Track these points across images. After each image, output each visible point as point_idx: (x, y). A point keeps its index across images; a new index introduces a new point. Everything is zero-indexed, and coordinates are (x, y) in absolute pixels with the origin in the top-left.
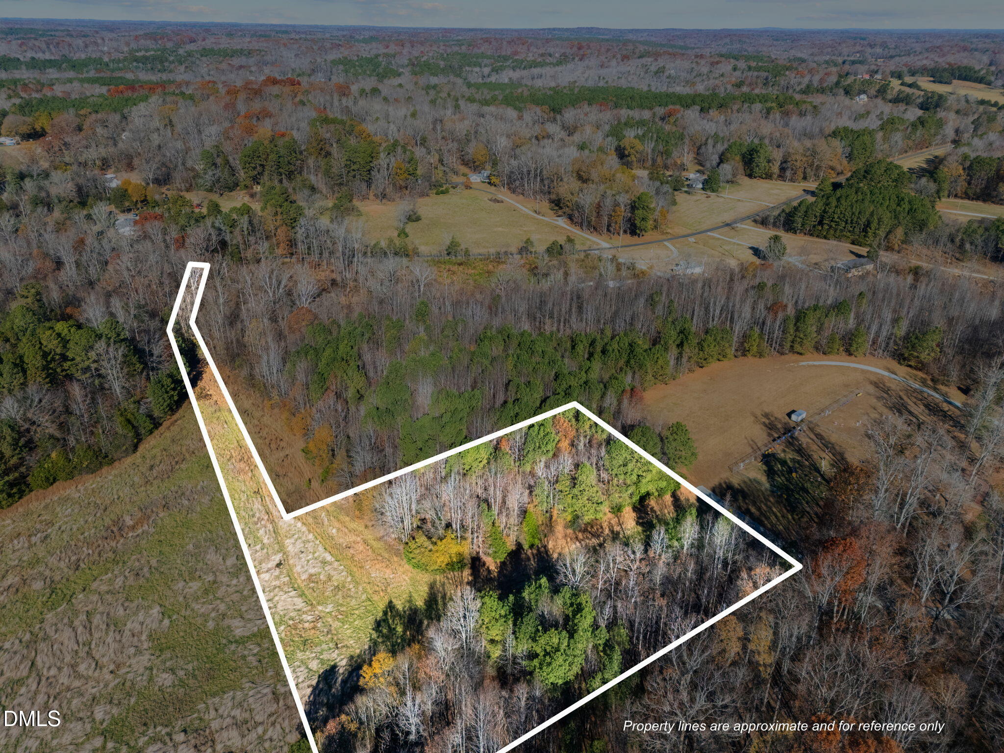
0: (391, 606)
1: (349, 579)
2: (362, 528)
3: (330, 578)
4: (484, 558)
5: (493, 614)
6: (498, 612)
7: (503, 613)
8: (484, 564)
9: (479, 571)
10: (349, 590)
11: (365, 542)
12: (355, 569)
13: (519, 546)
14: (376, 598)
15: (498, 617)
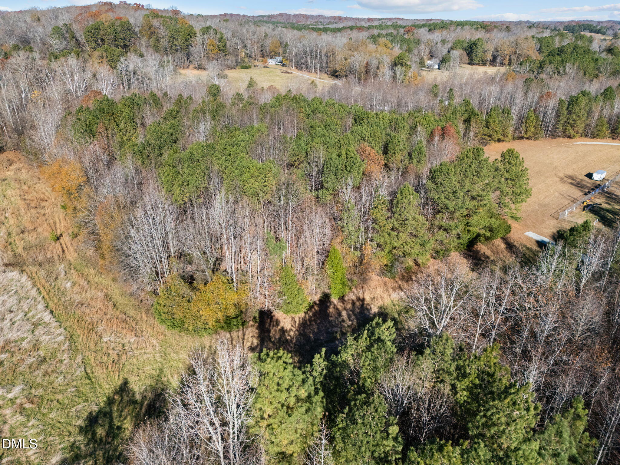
0: (124, 388)
1: (66, 347)
2: (108, 282)
3: (36, 347)
4: (278, 314)
5: (285, 395)
6: (294, 392)
7: (303, 394)
8: (278, 323)
9: (269, 331)
10: (61, 361)
11: (108, 297)
12: (80, 332)
13: (325, 299)
14: (99, 373)
15: (292, 401)
